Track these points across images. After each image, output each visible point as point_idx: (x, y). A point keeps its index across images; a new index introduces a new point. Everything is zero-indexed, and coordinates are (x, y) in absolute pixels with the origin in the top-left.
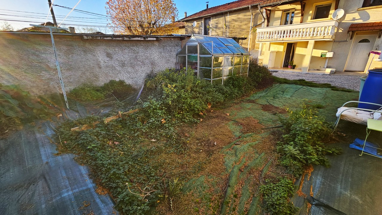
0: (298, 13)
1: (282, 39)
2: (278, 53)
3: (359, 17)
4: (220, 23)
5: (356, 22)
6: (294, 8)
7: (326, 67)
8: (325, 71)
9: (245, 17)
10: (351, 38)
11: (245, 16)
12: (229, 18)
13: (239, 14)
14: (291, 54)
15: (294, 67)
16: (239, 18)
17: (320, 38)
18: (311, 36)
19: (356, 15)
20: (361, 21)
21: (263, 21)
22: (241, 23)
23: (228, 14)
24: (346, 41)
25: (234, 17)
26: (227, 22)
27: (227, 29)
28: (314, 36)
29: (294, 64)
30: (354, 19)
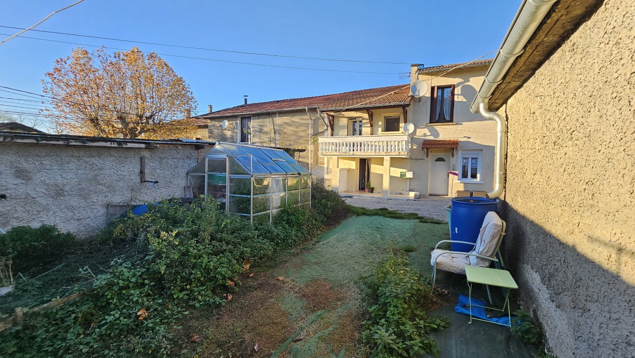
0: (366, 123)
1: (351, 152)
2: (349, 170)
3: (430, 134)
4: (266, 126)
5: (428, 138)
6: (361, 117)
7: (408, 190)
8: (409, 195)
9: (302, 121)
10: (427, 156)
11: (302, 119)
12: (279, 120)
13: (294, 116)
14: (366, 173)
15: (372, 190)
16: (294, 122)
17: (395, 154)
18: (385, 151)
19: (426, 131)
20: (432, 138)
21: (326, 128)
22: (297, 128)
23: (277, 115)
24: (423, 159)
25: (286, 119)
26: (276, 126)
27: (277, 135)
28: (389, 151)
29: (371, 187)
30: (425, 135)
